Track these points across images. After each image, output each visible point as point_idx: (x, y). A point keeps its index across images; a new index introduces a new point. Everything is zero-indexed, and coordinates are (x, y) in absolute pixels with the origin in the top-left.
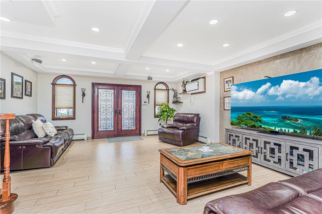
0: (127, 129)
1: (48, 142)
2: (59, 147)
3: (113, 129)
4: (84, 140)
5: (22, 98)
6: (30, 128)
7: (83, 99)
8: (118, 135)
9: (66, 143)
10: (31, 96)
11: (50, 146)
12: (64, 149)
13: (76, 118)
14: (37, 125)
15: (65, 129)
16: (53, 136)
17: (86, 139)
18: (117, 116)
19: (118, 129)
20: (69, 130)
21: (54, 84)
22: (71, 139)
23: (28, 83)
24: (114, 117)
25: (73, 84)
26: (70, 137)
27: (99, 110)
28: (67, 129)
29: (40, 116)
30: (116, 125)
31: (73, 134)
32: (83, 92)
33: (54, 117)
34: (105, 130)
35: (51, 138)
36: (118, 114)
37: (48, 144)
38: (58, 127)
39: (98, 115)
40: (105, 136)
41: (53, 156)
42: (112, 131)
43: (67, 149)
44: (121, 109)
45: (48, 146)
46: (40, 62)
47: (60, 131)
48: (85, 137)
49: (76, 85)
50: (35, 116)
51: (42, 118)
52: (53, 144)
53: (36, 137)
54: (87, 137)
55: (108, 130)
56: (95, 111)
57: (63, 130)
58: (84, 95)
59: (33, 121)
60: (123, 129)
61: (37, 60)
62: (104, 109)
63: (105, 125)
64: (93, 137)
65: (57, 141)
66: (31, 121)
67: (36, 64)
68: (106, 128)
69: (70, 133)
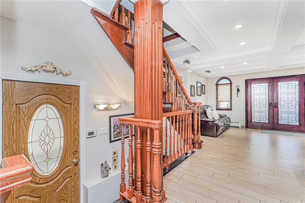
0: (286, 123)
1: (215, 121)
2: (220, 126)
3: (267, 121)
4: (238, 127)
5: (201, 95)
6: (205, 113)
7: (238, 94)
8: (273, 129)
9: (225, 126)
10: (205, 94)
11: (216, 124)
12: (224, 130)
13: (232, 109)
14: (208, 111)
15: (224, 117)
16: (217, 119)
17: (240, 127)
18: (272, 109)
19: (273, 122)
20: (227, 118)
21: (217, 85)
22: (228, 125)
23: (203, 86)
24: (269, 110)
25: (230, 83)
26: (228, 123)
27: (252, 103)
28: (226, 117)
29: (210, 106)
30: (271, 118)
31: (230, 122)
32: (238, 88)
33: (217, 108)
34: (258, 121)
35: (216, 120)
36: (273, 107)
37: (214, 123)
38: (220, 115)
39: (251, 108)
40: (258, 127)
41: (217, 131)
42: (266, 123)
43: (225, 131)
44: (277, 102)
45: (215, 124)
46: (209, 72)
47: (222, 118)
48: (240, 125)
49: (232, 83)
50: (207, 106)
51: (211, 108)
52: (217, 123)
53: (208, 118)
54: (242, 126)
55: (261, 121)
56: (249, 104)
57: (223, 117)
58: (238, 90)
59: (206, 109)
60: (280, 122)
61: (208, 71)
62: (258, 102)
63: (258, 117)
64: (247, 127)
65: (220, 122)
66: (205, 109)
67: (207, 73)
68: (260, 120)
69: (228, 119)
